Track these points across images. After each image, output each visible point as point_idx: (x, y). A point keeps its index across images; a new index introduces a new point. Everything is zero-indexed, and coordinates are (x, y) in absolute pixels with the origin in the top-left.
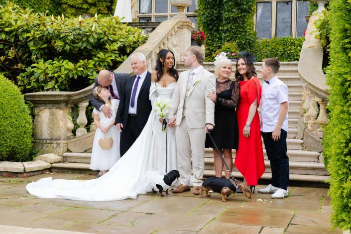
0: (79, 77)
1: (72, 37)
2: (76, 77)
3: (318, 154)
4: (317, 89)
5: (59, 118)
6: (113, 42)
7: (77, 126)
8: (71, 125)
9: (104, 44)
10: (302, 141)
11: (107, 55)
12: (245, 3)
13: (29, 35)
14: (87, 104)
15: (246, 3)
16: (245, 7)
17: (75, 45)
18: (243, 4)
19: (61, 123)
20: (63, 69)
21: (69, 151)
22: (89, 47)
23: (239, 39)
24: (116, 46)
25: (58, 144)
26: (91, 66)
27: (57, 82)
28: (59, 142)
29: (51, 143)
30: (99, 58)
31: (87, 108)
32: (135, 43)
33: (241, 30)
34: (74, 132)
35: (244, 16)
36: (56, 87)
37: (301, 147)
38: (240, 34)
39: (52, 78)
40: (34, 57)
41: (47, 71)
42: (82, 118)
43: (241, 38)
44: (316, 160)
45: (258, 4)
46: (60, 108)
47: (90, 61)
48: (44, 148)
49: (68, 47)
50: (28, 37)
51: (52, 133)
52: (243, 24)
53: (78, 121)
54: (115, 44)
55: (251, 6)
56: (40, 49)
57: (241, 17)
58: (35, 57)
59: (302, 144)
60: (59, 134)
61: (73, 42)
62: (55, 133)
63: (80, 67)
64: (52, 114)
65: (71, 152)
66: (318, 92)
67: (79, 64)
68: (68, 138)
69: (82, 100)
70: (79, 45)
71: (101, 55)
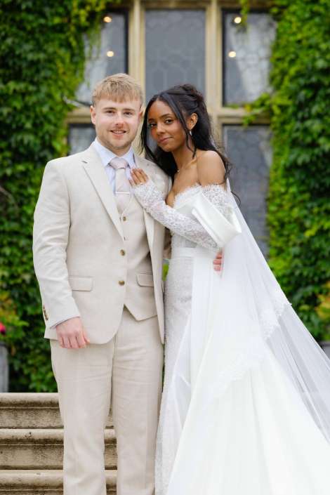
12: (28, 125)
15: (34, 125)
16: (29, 138)
18: (20, 129)
23: (10, 264)
33: (14, 226)
35: (25, 174)
38: (11, 244)
43: (17, 260)
45: (75, 132)
52: (21, 204)
55: (53, 136)
57: (12, 178)
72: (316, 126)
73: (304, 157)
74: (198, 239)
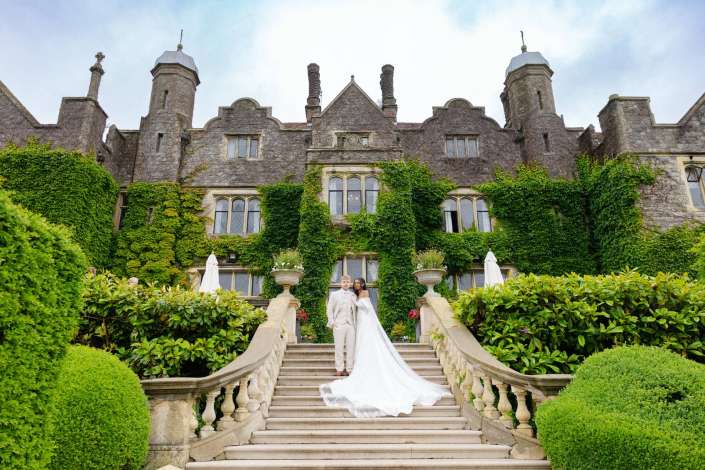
0: (197, 359)
1: (192, 311)
2: (193, 359)
3: (508, 448)
4: (498, 370)
5: (183, 413)
6: (235, 317)
7: (202, 423)
8: (195, 423)
9: (226, 320)
10: (480, 433)
11: (229, 333)
13: (131, 308)
14: (219, 393)
15: (320, 288)
17: (193, 321)
19: (185, 421)
20: (177, 349)
21: (192, 459)
22: (209, 323)
24: (239, 323)
25: (179, 451)
26: (211, 346)
27: (166, 365)
28: (181, 447)
29: (169, 450)
30: (220, 336)
31: (216, 399)
32: (256, 319)
34: (197, 432)
36: (165, 372)
37: (479, 440)
39: (159, 361)
40: (134, 335)
41: (154, 352)
42: (210, 412)
44: (507, 455)
46: (185, 400)
47: (209, 340)
48: (158, 457)
49: (185, 323)
50: (130, 311)
51: (171, 435)
53: (204, 416)
54: (237, 320)
55: (324, 291)
56: (144, 325)
57: (314, 301)
58: (136, 335)
59: (481, 436)
60: (181, 436)
61: (192, 317)
62: (175, 435)
63: (198, 346)
64: (173, 409)
65: (194, 461)
66: (499, 374)
67: (197, 343)
68: (191, 441)
69: (212, 388)
70: (199, 320)
71: (223, 332)
72: (390, 287)
73: (387, 295)
74: (364, 308)
